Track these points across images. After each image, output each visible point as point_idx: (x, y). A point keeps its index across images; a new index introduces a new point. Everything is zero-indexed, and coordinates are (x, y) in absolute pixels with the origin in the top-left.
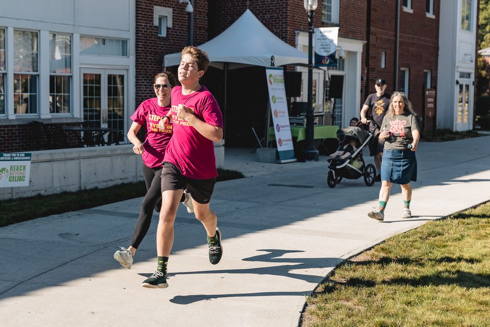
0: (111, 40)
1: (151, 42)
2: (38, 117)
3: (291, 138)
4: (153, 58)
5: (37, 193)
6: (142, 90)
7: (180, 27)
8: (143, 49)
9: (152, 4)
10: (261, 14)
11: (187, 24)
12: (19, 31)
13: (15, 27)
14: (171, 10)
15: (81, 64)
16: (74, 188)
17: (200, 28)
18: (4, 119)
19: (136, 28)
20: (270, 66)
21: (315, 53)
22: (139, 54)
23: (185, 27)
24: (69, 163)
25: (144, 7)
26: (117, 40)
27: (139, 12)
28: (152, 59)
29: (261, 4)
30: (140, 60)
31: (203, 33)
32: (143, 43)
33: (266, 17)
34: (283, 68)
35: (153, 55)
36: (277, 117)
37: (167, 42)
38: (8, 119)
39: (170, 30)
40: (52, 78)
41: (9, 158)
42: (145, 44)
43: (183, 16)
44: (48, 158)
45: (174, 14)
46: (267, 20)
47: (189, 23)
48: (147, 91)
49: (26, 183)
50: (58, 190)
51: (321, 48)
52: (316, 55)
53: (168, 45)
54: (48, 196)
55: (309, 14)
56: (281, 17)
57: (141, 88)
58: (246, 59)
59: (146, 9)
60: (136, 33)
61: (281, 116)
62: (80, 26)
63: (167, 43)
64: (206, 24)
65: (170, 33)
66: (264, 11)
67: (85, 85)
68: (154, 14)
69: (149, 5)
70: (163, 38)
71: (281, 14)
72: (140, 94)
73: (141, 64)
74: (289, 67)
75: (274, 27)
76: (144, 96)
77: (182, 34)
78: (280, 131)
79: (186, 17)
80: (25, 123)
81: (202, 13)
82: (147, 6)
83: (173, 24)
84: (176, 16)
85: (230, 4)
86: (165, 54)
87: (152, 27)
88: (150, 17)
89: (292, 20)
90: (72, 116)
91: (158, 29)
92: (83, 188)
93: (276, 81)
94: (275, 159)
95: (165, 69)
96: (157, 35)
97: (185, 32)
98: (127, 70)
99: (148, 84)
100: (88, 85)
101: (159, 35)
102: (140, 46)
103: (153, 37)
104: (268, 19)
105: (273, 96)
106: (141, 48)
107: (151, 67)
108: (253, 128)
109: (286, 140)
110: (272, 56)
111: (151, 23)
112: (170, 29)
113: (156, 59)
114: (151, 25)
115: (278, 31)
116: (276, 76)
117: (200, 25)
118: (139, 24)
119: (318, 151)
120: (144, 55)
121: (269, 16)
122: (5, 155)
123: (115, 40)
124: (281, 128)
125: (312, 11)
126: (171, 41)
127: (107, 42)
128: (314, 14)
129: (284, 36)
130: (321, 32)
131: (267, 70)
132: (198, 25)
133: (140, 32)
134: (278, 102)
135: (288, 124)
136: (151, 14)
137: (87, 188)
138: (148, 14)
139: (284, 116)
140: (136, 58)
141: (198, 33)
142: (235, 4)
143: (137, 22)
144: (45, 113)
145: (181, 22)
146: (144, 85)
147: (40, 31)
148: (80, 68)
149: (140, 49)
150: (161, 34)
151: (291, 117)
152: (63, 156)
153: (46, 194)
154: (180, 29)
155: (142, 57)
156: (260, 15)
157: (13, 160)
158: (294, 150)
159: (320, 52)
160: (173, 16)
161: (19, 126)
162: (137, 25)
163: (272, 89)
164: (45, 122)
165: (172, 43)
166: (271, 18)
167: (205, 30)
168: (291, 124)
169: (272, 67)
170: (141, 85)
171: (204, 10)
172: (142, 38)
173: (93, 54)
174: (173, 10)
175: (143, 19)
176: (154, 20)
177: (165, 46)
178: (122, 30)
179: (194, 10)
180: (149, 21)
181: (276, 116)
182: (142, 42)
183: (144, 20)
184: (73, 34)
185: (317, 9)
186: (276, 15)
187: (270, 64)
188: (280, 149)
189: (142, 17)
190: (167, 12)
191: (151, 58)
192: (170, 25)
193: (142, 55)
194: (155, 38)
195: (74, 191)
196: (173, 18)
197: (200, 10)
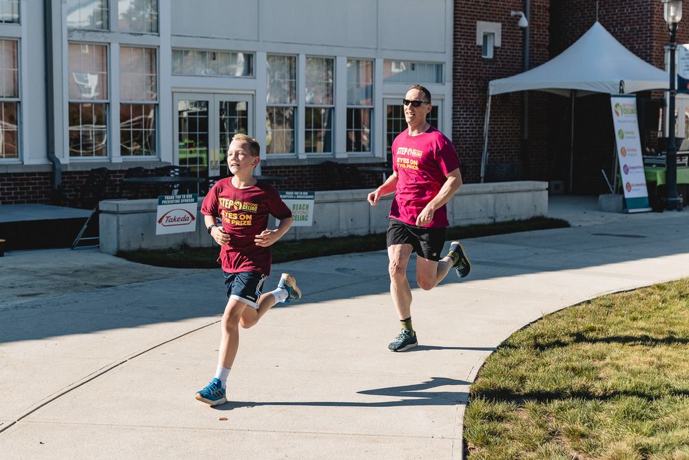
0: (422, 64)
1: (473, 65)
2: (332, 156)
3: (644, 182)
4: (475, 85)
5: (321, 235)
6: (460, 124)
7: (511, 46)
8: (462, 74)
9: (474, 19)
10: (619, 26)
11: (520, 41)
12: (312, 59)
13: (307, 53)
14: (499, 25)
15: (384, 94)
16: (362, 232)
17: (538, 46)
18: (293, 159)
19: (454, 49)
20: (618, 94)
21: (678, 76)
22: (457, 81)
23: (519, 45)
24: (357, 204)
25: (465, 23)
26: (430, 64)
27: (457, 30)
28: (473, 86)
29: (619, 13)
30: (459, 87)
31: (543, 51)
32: (462, 67)
33: (625, 30)
34: (635, 95)
35: (475, 81)
36: (624, 156)
37: (493, 64)
38: (298, 158)
39: (498, 50)
40: (349, 111)
41: (292, 197)
42: (466, 68)
43: (515, 31)
44: (334, 198)
45: (504, 30)
46: (627, 33)
47: (524, 39)
48: (466, 124)
49: (309, 223)
50: (345, 233)
51: (685, 70)
52: (680, 78)
53: (496, 68)
54: (334, 239)
55: (671, 27)
56: (644, 30)
57: (459, 121)
58: (589, 85)
59: (467, 25)
60: (454, 55)
61: (631, 155)
62: (384, 49)
63: (494, 66)
64: (547, 40)
65: (498, 53)
66: (623, 22)
67: (390, 119)
68: (478, 31)
69: (471, 21)
70: (489, 60)
71: (644, 26)
72: (458, 129)
73: (460, 92)
74: (655, 93)
75: (635, 43)
76: (463, 131)
77: (515, 54)
78: (629, 174)
79: (519, 33)
80: (317, 163)
81: (541, 27)
82: (469, 22)
83: (502, 42)
84: (506, 32)
85: (580, 13)
86: (491, 80)
87: (474, 47)
88: (472, 35)
89: (660, 32)
90: (373, 156)
91: (483, 49)
92: (372, 232)
93: (625, 111)
94: (621, 208)
95: (490, 98)
96: (481, 57)
97: (517, 51)
98: (442, 100)
99: (468, 117)
100: (393, 119)
101: (483, 57)
102: (459, 70)
103: (476, 59)
104: (629, 32)
105: (620, 131)
106: (460, 72)
107: (473, 96)
108: (603, 171)
109: (638, 185)
110: (621, 81)
111: (474, 42)
112: (498, 48)
113: (479, 86)
114: (473, 45)
115: (641, 47)
116: (624, 105)
117: (539, 42)
118: (457, 44)
119: (682, 199)
120: (464, 81)
121: (629, 28)
122: (287, 193)
123: (428, 65)
124: (630, 170)
125: (674, 24)
126: (499, 63)
127: (417, 67)
128: (677, 27)
129: (648, 53)
130: (686, 49)
131: (612, 99)
132: (535, 42)
133: (459, 54)
134: (627, 138)
135: (642, 165)
136: (472, 31)
137: (377, 232)
138: (469, 31)
139: (636, 155)
140: (454, 85)
141: (535, 52)
142: (586, 14)
143: (454, 42)
144: (341, 151)
145: (513, 39)
146: (463, 118)
147: (336, 57)
148: (383, 99)
149: (458, 74)
150: (486, 55)
151: (645, 157)
152: (350, 197)
153: (332, 236)
154: (512, 48)
155: (461, 84)
156: (617, 27)
157: (296, 199)
158: (648, 197)
159: (684, 74)
160: (502, 32)
161: (311, 166)
162: (454, 45)
163: (619, 121)
164: (340, 163)
165: (501, 66)
166: (632, 30)
167: (546, 48)
168: (645, 165)
169: (621, 94)
170: (460, 118)
171: (544, 23)
172: (461, 61)
173: (399, 81)
174: (502, 25)
175: (463, 37)
176: (477, 38)
177: (491, 70)
178: (436, 52)
179: (530, 24)
180: (470, 39)
181: (624, 154)
182: (460, 66)
183: (465, 39)
184: (375, 59)
185: (681, 20)
186: (638, 27)
187: (618, 90)
188: (628, 195)
189: (461, 35)
190: (495, 28)
191: (473, 84)
192: (498, 43)
193: (461, 81)
194: (477, 60)
195: (363, 234)
196: (502, 35)
197: (539, 23)
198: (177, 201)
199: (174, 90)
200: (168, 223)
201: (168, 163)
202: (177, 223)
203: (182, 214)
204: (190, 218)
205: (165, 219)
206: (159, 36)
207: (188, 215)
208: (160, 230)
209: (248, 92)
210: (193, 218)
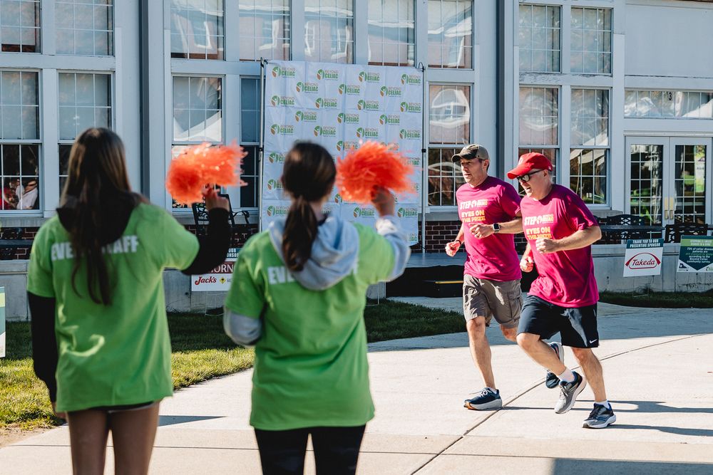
198: (644, 245)
199: (627, 134)
200: (635, 266)
201: (619, 212)
202: (643, 266)
203: (648, 258)
204: (656, 262)
205: (632, 262)
206: (612, 76)
207: (654, 259)
208: (628, 272)
209: (707, 135)
210: (659, 262)
